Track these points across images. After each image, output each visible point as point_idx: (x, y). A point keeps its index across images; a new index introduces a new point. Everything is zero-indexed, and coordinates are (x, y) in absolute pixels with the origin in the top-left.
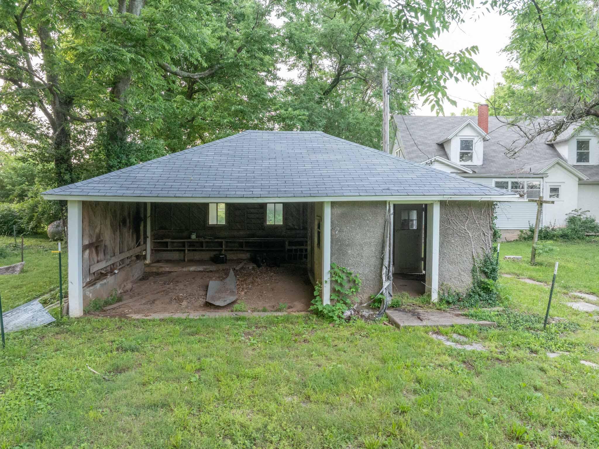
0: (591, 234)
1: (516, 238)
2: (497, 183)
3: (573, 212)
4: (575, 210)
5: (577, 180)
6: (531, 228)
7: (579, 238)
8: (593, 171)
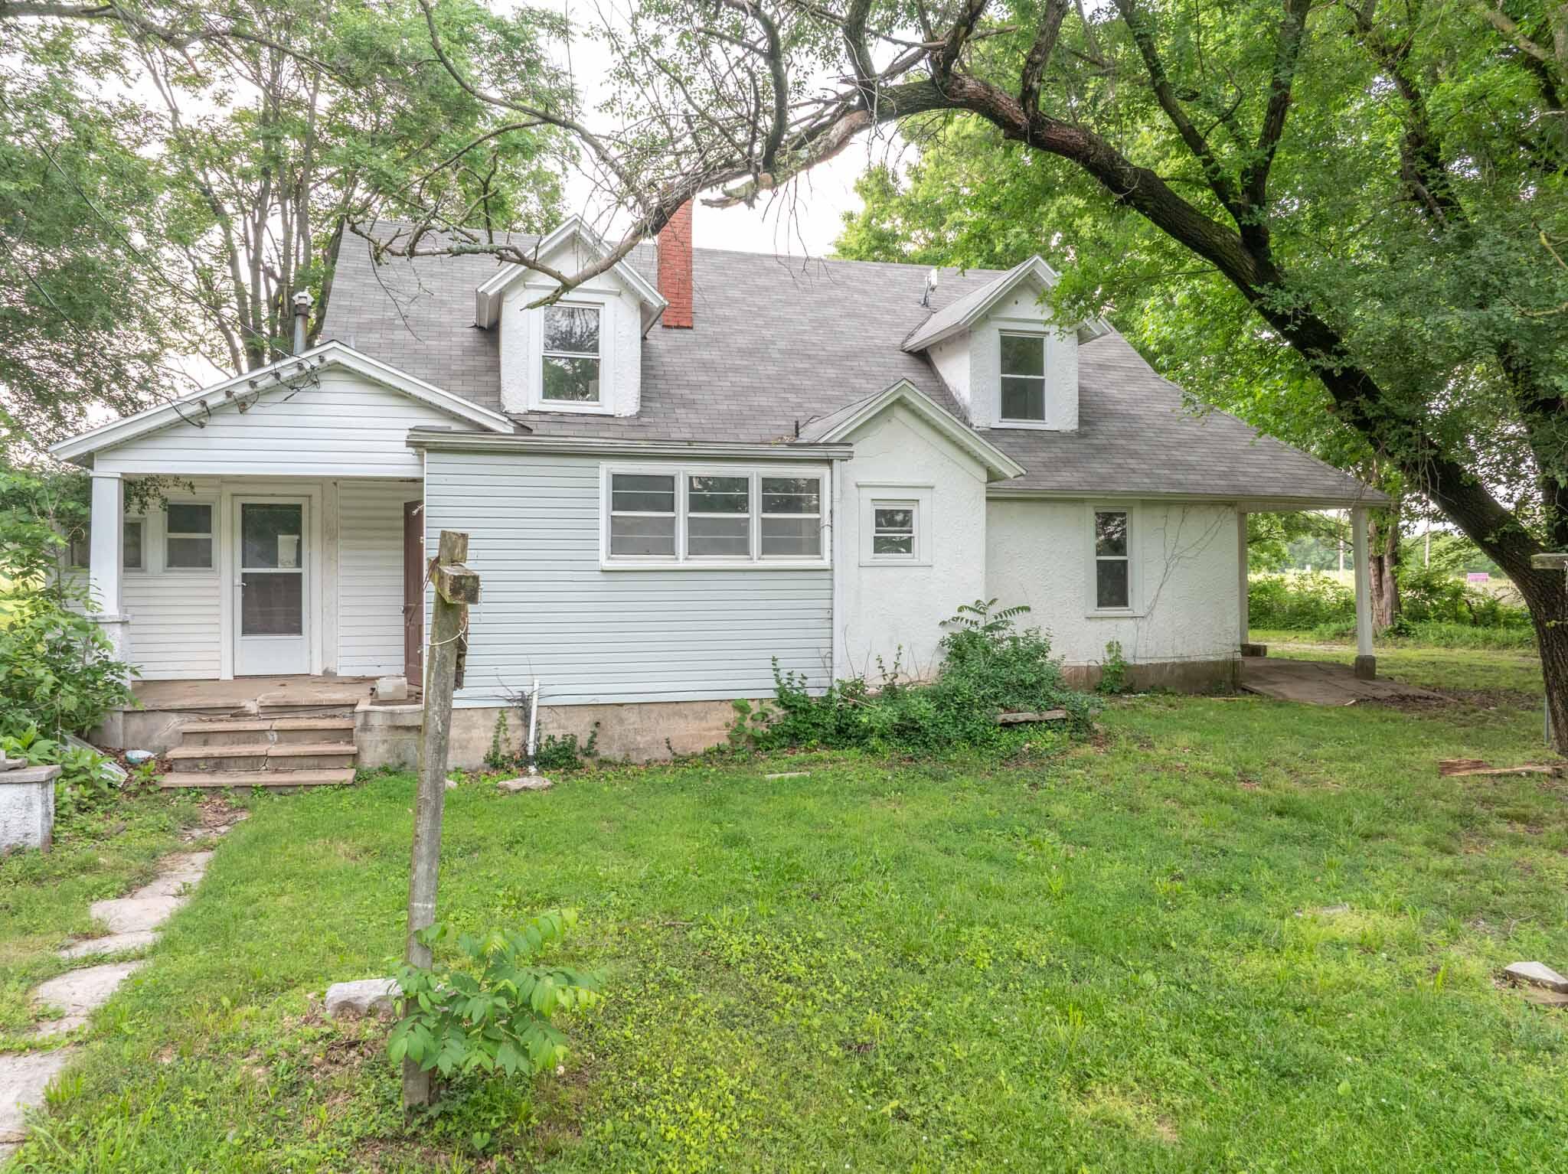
0: (1021, 717)
1: (718, 737)
2: (618, 480)
3: (967, 614)
4: (979, 608)
5: (983, 476)
6: (781, 691)
7: (969, 737)
8: (1056, 451)
